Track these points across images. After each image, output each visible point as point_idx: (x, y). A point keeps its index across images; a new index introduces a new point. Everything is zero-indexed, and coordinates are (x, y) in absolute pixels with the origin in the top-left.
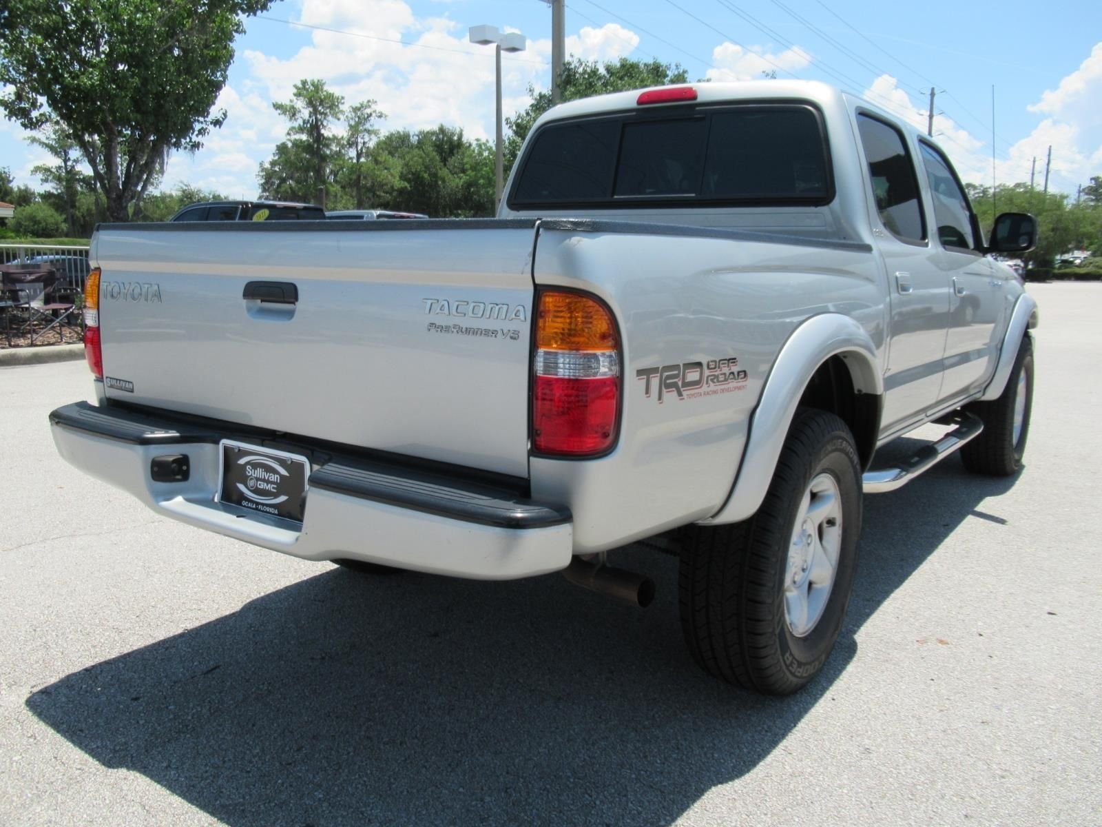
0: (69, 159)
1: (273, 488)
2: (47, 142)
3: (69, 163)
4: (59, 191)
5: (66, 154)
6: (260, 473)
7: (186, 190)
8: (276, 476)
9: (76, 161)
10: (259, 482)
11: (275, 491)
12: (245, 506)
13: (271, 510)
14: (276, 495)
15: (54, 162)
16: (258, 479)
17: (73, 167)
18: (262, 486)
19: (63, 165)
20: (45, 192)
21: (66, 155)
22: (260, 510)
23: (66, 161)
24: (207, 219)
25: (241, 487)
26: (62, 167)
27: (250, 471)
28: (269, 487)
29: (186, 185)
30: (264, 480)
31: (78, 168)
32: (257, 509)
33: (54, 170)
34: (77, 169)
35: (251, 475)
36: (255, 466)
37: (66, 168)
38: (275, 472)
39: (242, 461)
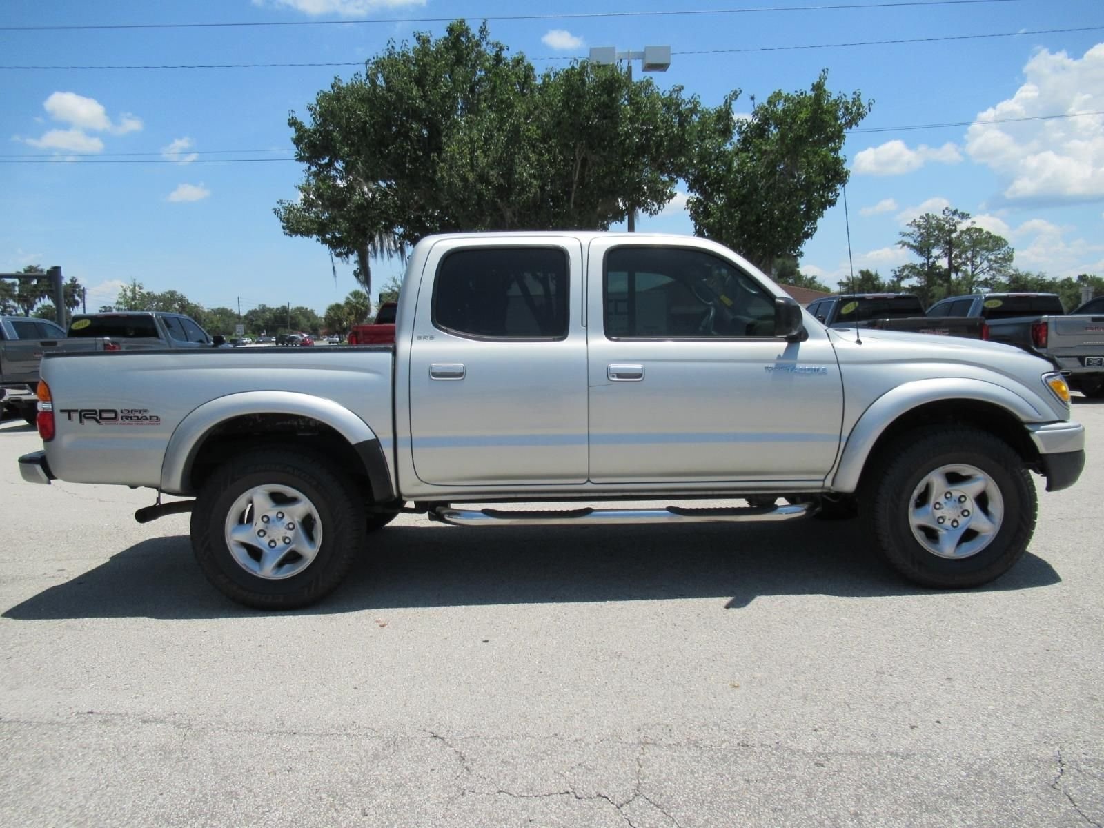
0: (931, 257)
2: (914, 244)
3: (931, 260)
4: (923, 284)
5: (929, 252)
7: (1013, 275)
9: (938, 257)
15: (918, 260)
17: (934, 262)
19: (926, 261)
20: (909, 286)
21: (929, 254)
23: (928, 259)
24: (948, 316)
26: (925, 264)
29: (1014, 270)
31: (939, 263)
33: (918, 267)
34: (938, 265)
37: (928, 264)
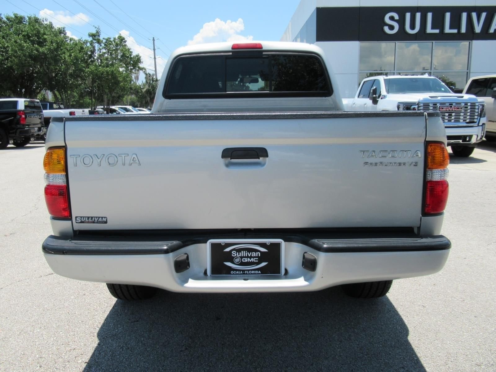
1: (255, 260)
6: (243, 253)
8: (257, 253)
10: (243, 259)
11: (257, 261)
12: (233, 274)
13: (256, 272)
14: (258, 264)
16: (242, 257)
18: (246, 260)
22: (247, 274)
25: (229, 264)
27: (234, 254)
28: (252, 260)
30: (248, 257)
32: (244, 274)
35: (237, 256)
36: (239, 251)
38: (256, 251)
39: (228, 249)
